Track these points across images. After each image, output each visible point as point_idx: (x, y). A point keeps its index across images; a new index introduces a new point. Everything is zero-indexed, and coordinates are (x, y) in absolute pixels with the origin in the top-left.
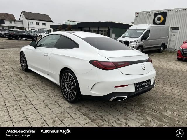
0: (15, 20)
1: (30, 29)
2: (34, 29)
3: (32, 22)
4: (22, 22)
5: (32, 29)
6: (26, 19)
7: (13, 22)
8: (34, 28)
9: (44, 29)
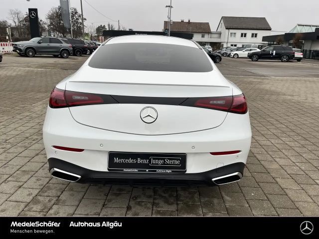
0: (209, 32)
1: (229, 45)
2: (235, 46)
3: (235, 33)
4: (220, 34)
5: (232, 45)
6: (227, 29)
7: (206, 36)
8: (236, 44)
9: (253, 45)
